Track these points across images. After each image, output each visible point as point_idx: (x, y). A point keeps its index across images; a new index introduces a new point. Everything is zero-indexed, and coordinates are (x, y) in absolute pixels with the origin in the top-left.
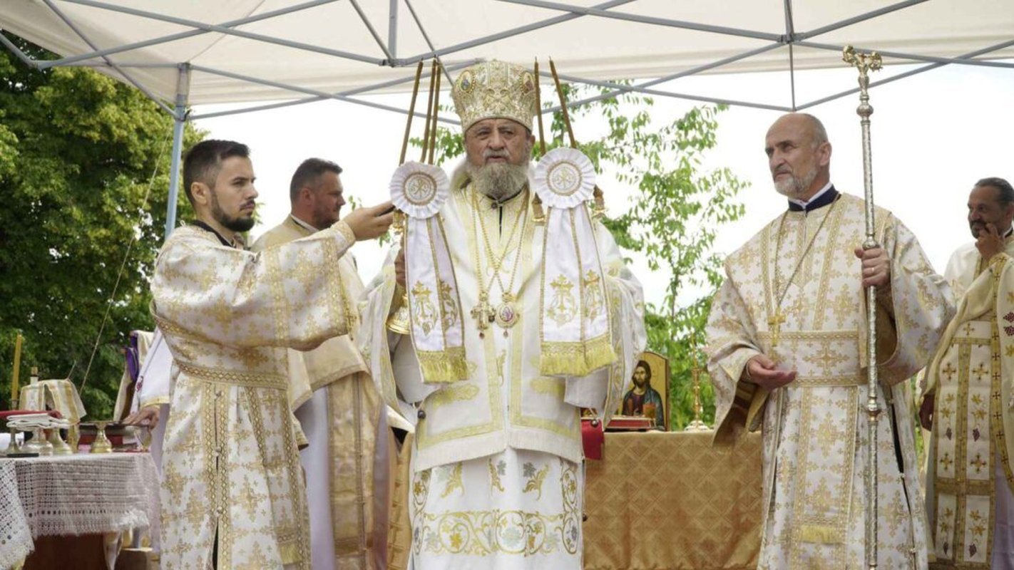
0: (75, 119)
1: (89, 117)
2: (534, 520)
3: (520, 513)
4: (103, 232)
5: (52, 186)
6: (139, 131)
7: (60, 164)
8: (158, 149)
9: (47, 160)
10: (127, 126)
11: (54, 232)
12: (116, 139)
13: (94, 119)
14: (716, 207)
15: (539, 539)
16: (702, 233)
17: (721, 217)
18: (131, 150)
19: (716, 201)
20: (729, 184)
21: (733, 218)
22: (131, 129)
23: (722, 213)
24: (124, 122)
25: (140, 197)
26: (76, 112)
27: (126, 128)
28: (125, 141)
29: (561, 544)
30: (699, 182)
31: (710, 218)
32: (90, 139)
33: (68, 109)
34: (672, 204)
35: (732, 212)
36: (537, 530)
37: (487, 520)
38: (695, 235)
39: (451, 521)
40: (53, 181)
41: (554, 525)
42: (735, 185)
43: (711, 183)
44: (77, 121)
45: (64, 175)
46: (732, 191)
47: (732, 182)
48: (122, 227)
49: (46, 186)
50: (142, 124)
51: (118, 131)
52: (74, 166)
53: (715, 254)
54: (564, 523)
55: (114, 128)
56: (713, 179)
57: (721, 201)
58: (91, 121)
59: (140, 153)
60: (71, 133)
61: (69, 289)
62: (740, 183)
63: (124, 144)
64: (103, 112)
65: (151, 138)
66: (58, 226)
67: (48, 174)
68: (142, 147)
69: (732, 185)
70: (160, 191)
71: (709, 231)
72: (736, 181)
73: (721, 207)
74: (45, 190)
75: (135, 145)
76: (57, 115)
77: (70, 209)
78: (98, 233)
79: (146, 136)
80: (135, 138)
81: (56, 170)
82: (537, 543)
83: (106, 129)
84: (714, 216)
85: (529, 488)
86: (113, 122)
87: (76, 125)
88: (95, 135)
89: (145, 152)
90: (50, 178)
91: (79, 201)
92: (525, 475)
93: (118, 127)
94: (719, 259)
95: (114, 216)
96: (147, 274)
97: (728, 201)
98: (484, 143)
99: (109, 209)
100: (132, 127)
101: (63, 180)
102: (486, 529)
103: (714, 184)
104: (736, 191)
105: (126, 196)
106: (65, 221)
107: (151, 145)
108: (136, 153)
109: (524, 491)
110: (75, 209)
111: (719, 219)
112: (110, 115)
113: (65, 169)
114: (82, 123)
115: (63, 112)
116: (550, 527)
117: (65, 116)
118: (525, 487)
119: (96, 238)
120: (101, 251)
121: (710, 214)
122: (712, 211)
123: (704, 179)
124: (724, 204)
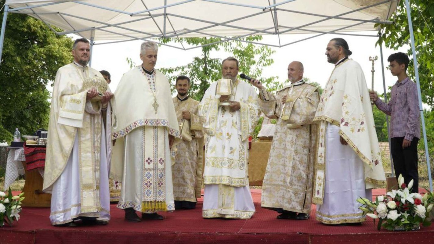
0: (17, 24)
1: (23, 22)
2: (232, 161)
3: (228, 158)
4: (28, 67)
5: (9, 49)
6: (41, 27)
7: (12, 41)
8: (48, 34)
9: (7, 39)
10: (37, 25)
11: (10, 67)
12: (32, 30)
13: (25, 23)
14: (263, 60)
15: (233, 165)
16: (257, 70)
17: (265, 64)
18: (38, 35)
19: (262, 58)
20: (267, 51)
21: (269, 64)
22: (38, 27)
23: (265, 62)
24: (36, 24)
25: (42, 53)
26: (18, 21)
27: (36, 26)
28: (36, 31)
29: (238, 167)
30: (256, 51)
31: (260, 65)
32: (23, 31)
33: (15, 20)
34: (246, 59)
35: (268, 62)
36: (232, 163)
37: (221, 160)
38: (254, 70)
39: (212, 159)
40: (10, 47)
41: (237, 162)
42: (270, 52)
43: (261, 51)
44: (18, 24)
45: (13, 45)
46: (268, 54)
47: (269, 50)
48: (35, 65)
49: (7, 49)
50: (42, 24)
51: (33, 28)
52: (17, 41)
53: (262, 78)
54: (239, 162)
55: (32, 26)
56: (261, 50)
57: (265, 58)
58: (24, 24)
59: (42, 36)
60: (16, 28)
61: (14, 89)
62: (272, 51)
63: (36, 33)
64: (28, 21)
65: (45, 30)
66: (11, 64)
67: (8, 44)
68: (42, 34)
69: (268, 52)
70: (50, 51)
71: (260, 69)
72: (270, 50)
73: (264, 60)
74: (7, 50)
75: (39, 33)
76: (11, 22)
77: (15, 58)
78: (26, 67)
79: (43, 29)
80: (39, 30)
81: (11, 43)
82: (232, 166)
83: (29, 27)
84: (262, 63)
85: (231, 153)
86: (32, 24)
87: (18, 25)
88: (25, 30)
89: (43, 35)
90: (8, 46)
91: (19, 54)
92: (230, 150)
93: (33, 26)
94: (263, 80)
95: (32, 61)
96: (44, 83)
97: (267, 58)
98: (226, 71)
99: (30, 58)
100: (39, 26)
101: (13, 47)
102: (221, 162)
103: (262, 52)
104: (270, 54)
105: (36, 53)
106: (14, 63)
107: (45, 32)
108: (40, 36)
109: (230, 154)
110: (18, 58)
111: (264, 65)
112: (31, 22)
113: (14, 42)
114: (20, 25)
115: (13, 21)
116: (236, 163)
117: (14, 22)
118: (230, 152)
119: (26, 69)
120: (27, 74)
121: (260, 63)
122: (261, 61)
123: (258, 50)
124: (265, 59)
